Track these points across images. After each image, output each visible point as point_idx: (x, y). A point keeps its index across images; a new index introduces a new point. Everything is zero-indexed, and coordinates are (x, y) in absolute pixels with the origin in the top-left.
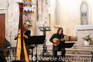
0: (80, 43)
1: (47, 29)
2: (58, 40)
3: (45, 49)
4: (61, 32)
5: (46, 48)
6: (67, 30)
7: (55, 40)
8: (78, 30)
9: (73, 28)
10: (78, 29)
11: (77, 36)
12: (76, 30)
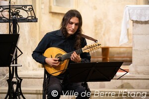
0: (140, 69)
1: (23, 14)
2: (64, 53)
3: (15, 87)
4: (73, 26)
5: (19, 85)
6: (97, 23)
7: (52, 53)
8: (137, 22)
9: (118, 19)
10: (135, 19)
11: (131, 45)
12: (127, 23)
